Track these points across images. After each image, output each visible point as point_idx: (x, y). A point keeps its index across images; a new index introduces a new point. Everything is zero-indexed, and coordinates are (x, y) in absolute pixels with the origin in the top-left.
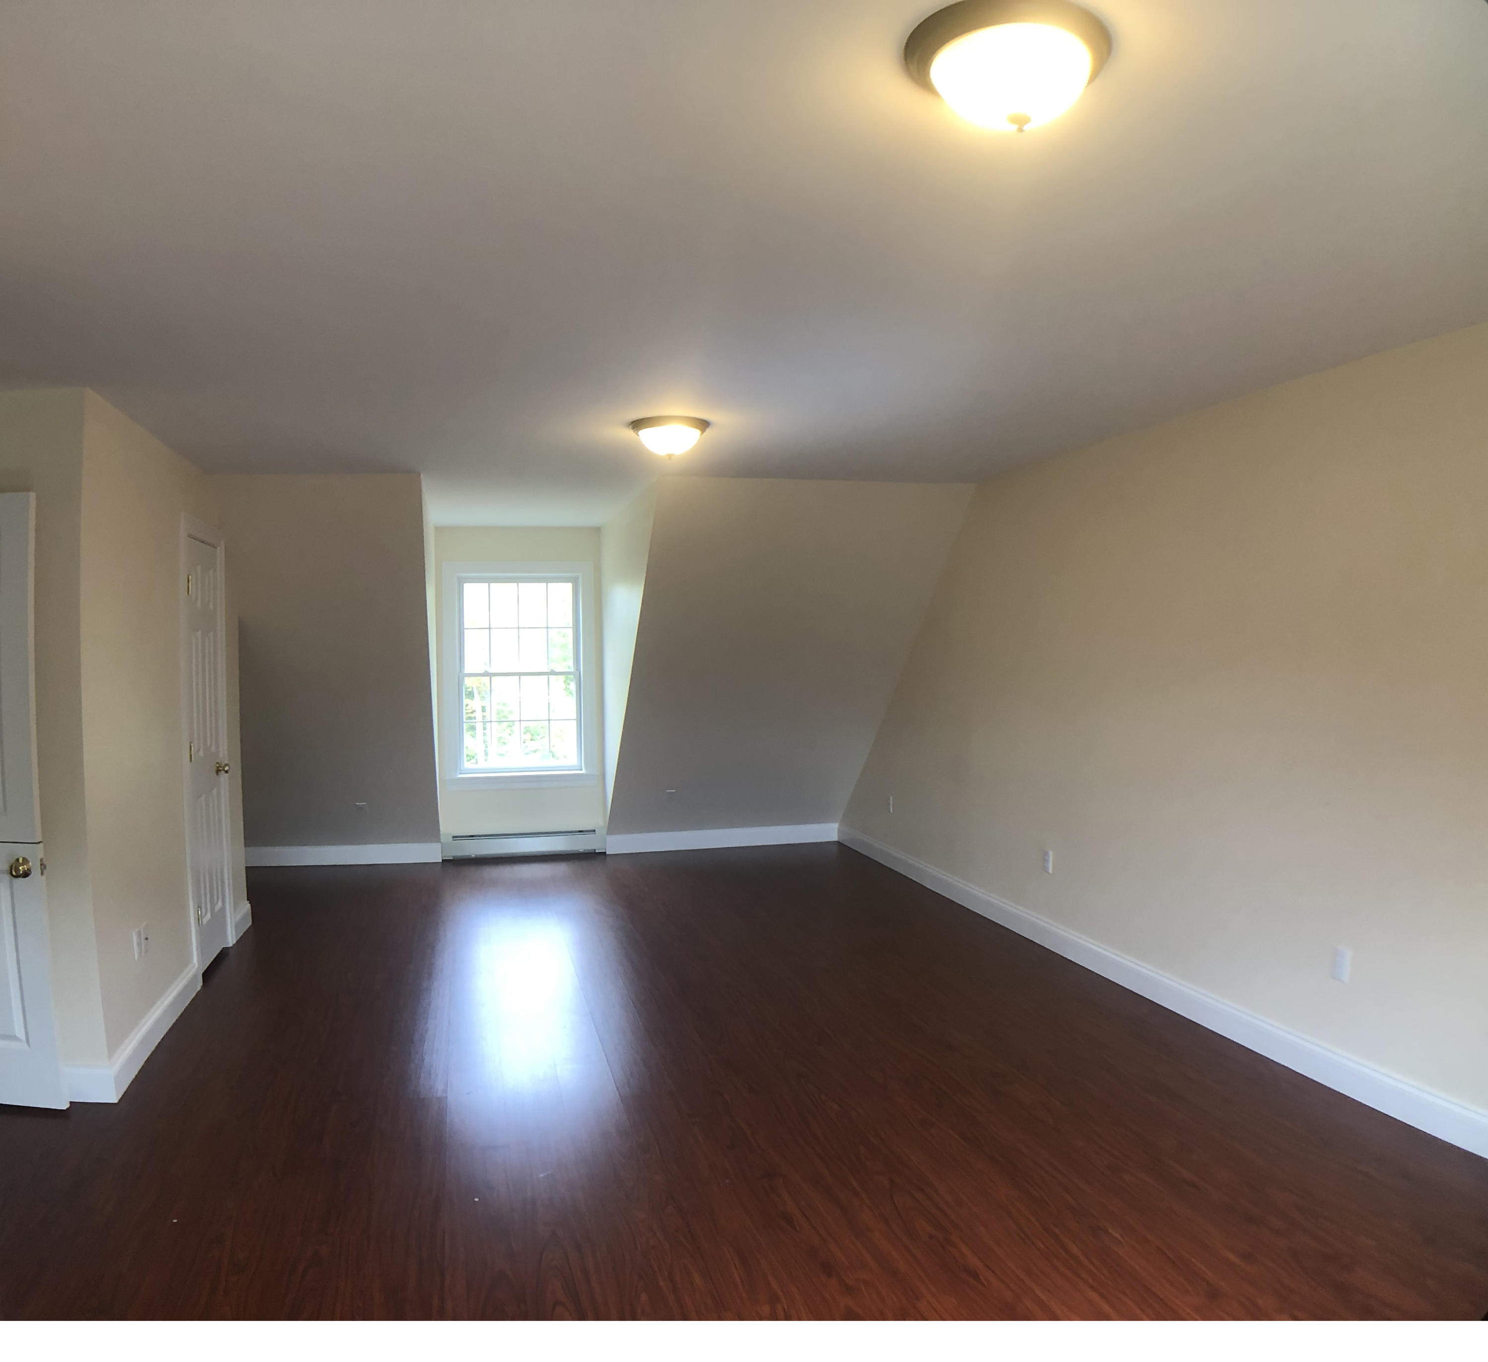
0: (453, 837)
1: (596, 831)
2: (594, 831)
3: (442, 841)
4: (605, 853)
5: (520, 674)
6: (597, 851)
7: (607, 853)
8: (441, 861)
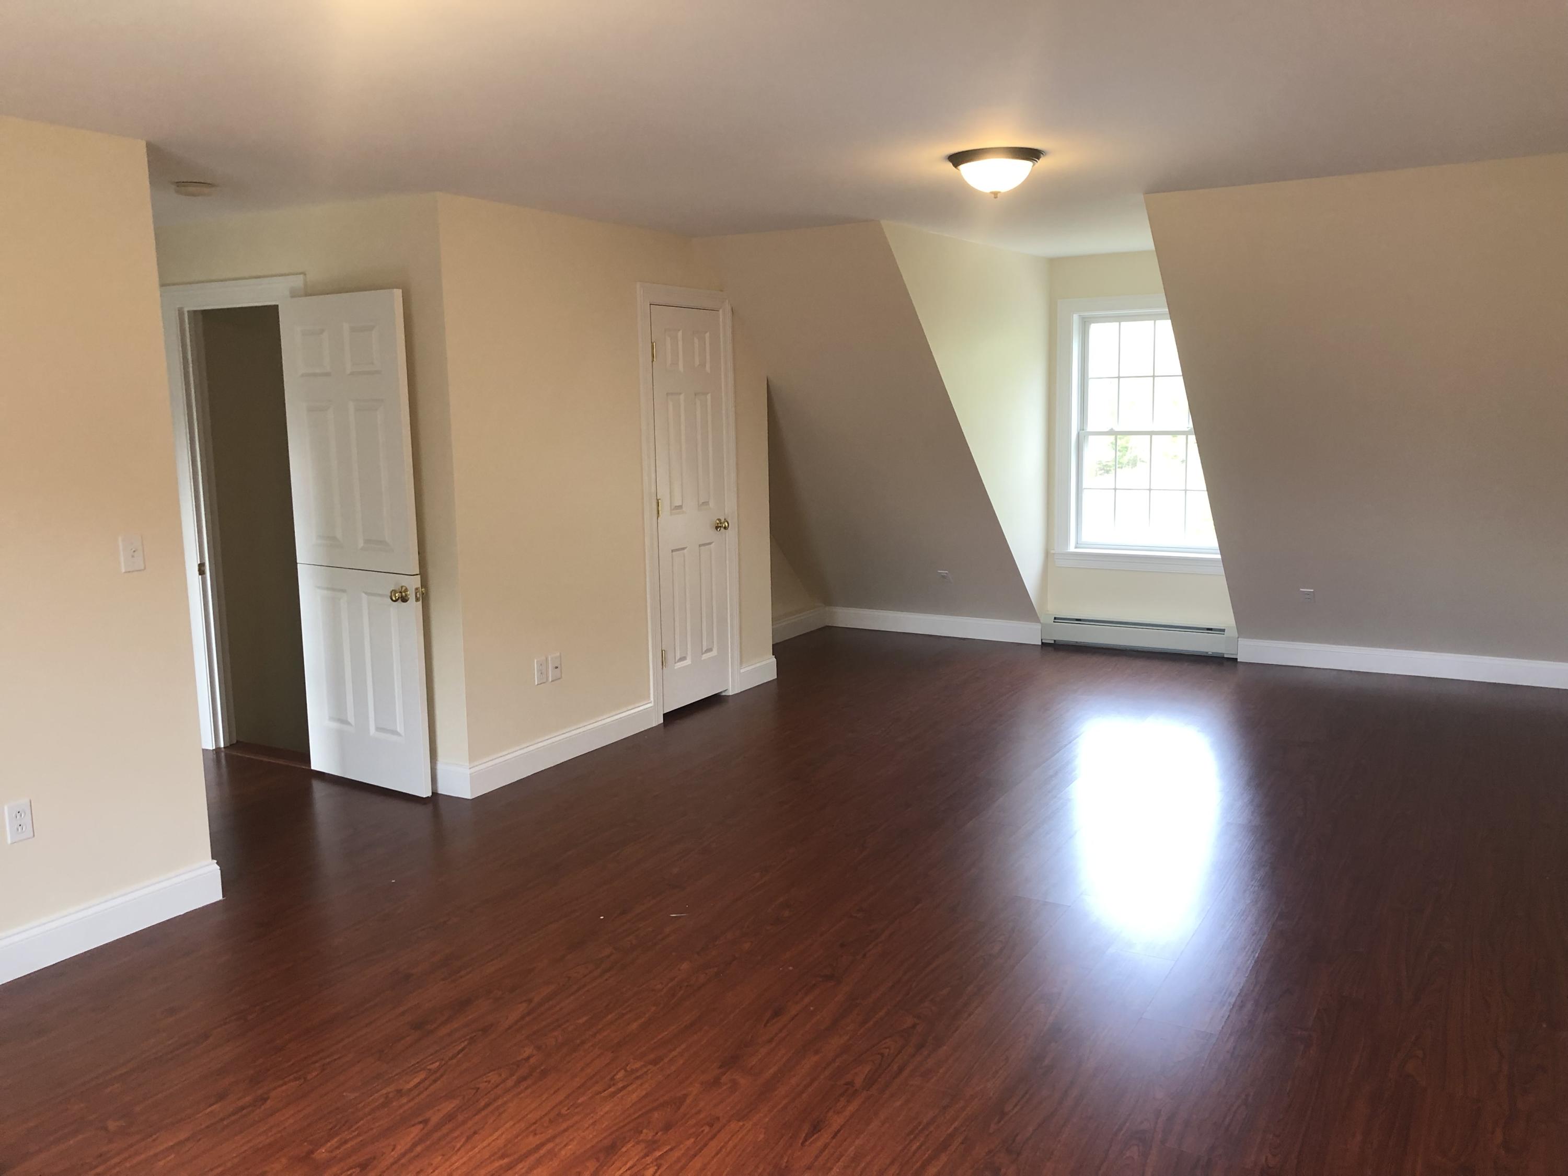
0: (1055, 618)
1: (1226, 631)
2: (1224, 630)
3: (1041, 621)
4: (1237, 659)
5: (1151, 433)
6: (1225, 656)
7: (1239, 660)
8: (1040, 644)
